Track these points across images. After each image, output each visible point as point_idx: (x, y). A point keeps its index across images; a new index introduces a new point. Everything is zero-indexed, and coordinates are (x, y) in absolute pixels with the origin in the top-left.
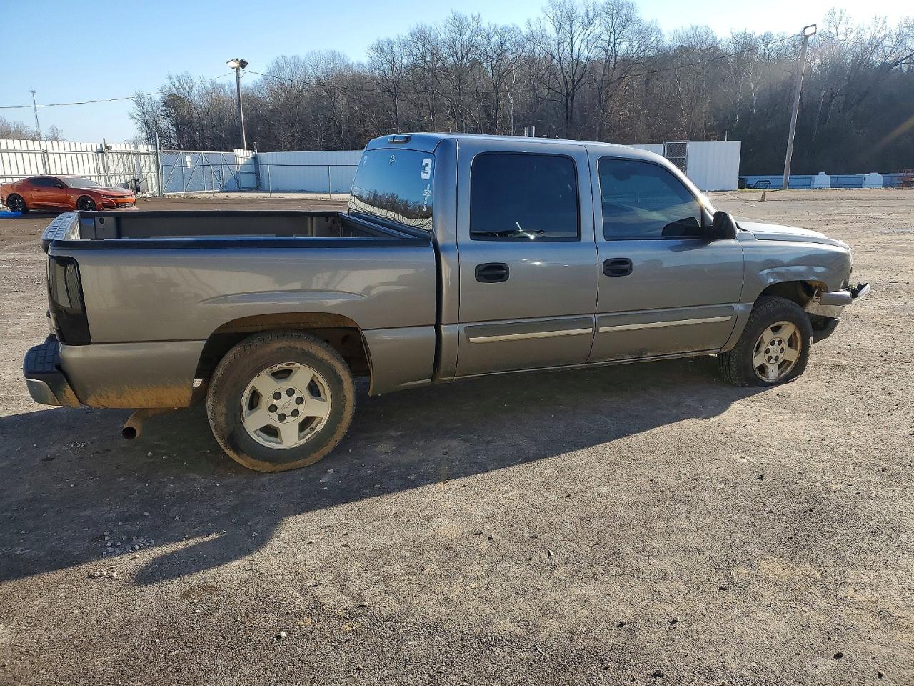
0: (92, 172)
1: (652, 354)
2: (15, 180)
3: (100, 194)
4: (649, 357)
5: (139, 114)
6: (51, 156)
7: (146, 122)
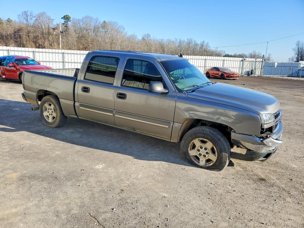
0: (238, 67)
1: (139, 131)
2: (209, 68)
3: (226, 73)
4: (138, 131)
5: (297, 48)
6: (225, 61)
7: (299, 51)
